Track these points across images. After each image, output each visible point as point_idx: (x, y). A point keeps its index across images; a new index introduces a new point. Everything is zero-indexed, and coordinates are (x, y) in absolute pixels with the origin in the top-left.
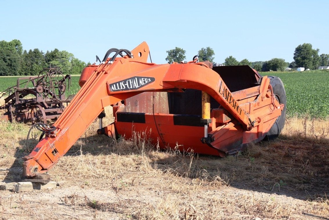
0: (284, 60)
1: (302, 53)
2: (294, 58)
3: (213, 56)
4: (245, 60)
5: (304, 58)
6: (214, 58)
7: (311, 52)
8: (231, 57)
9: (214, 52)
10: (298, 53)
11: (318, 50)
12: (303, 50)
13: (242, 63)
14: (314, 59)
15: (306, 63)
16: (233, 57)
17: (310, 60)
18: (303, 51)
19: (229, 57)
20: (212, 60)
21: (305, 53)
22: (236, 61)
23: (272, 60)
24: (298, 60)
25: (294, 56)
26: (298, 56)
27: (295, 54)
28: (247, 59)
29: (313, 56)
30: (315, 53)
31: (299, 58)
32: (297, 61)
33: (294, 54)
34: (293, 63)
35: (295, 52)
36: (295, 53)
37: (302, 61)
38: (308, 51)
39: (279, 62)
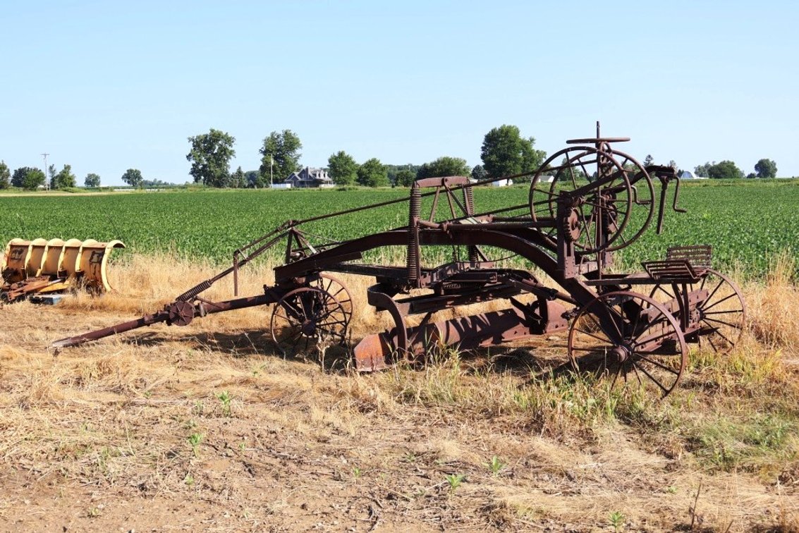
0: (465, 161)
1: (499, 146)
2: (483, 157)
3: (298, 151)
4: (374, 160)
5: (504, 158)
6: (299, 156)
7: (518, 144)
8: (341, 154)
9: (300, 143)
10: (490, 147)
11: (532, 140)
12: (500, 139)
13: (366, 168)
14: (525, 160)
15: (508, 169)
16: (346, 154)
17: (516, 163)
18: (501, 141)
19: (336, 155)
20: (296, 161)
21: (506, 146)
22: (353, 163)
23: (439, 161)
24: (492, 162)
25: (481, 152)
26: (491, 153)
27: (483, 149)
28: (378, 159)
29: (521, 154)
30: (526, 146)
31: (494, 158)
32: (488, 165)
33: (482, 147)
34: (477, 168)
35: (484, 143)
36: (484, 145)
37: (499, 164)
38: (511, 142)
39: (455, 165)
